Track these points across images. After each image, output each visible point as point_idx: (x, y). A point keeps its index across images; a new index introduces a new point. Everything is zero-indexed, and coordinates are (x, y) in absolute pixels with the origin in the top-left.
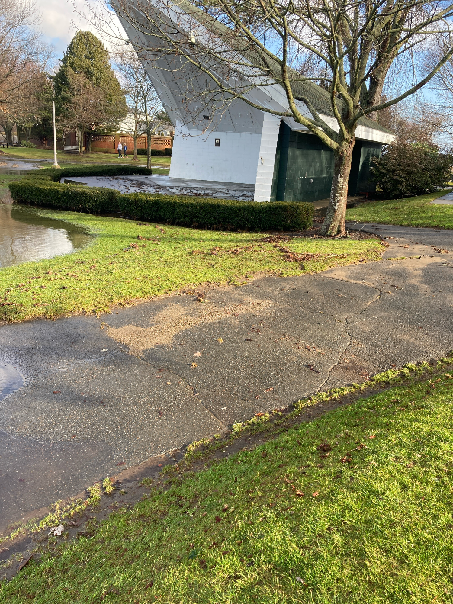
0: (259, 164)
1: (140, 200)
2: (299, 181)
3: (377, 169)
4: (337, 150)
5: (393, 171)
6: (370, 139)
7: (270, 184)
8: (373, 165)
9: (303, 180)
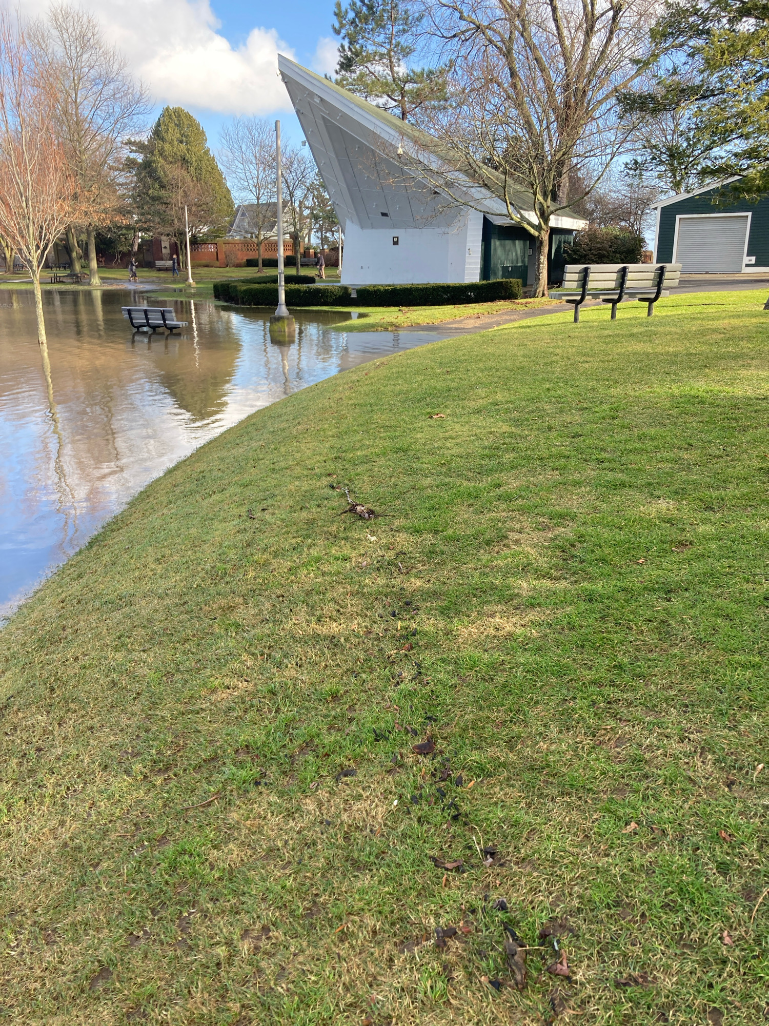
0: (467, 255)
1: (379, 290)
2: (500, 269)
3: (569, 255)
4: (538, 237)
5: (586, 255)
6: (560, 226)
7: (479, 271)
8: (565, 251)
9: (503, 268)
